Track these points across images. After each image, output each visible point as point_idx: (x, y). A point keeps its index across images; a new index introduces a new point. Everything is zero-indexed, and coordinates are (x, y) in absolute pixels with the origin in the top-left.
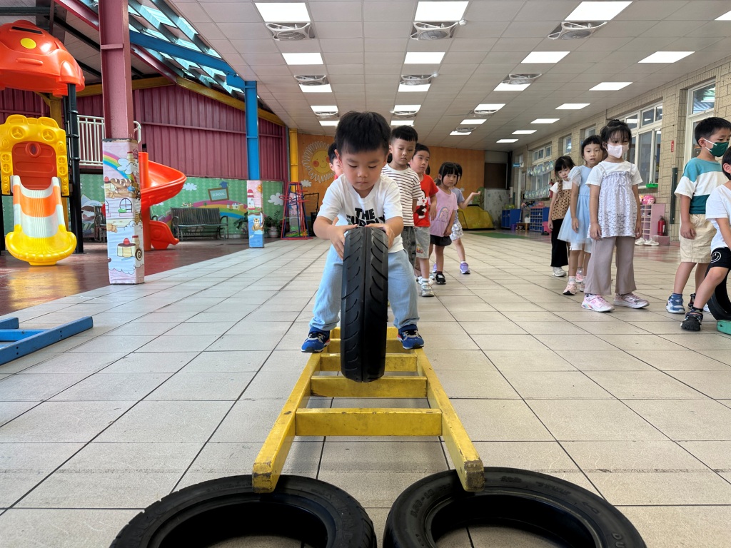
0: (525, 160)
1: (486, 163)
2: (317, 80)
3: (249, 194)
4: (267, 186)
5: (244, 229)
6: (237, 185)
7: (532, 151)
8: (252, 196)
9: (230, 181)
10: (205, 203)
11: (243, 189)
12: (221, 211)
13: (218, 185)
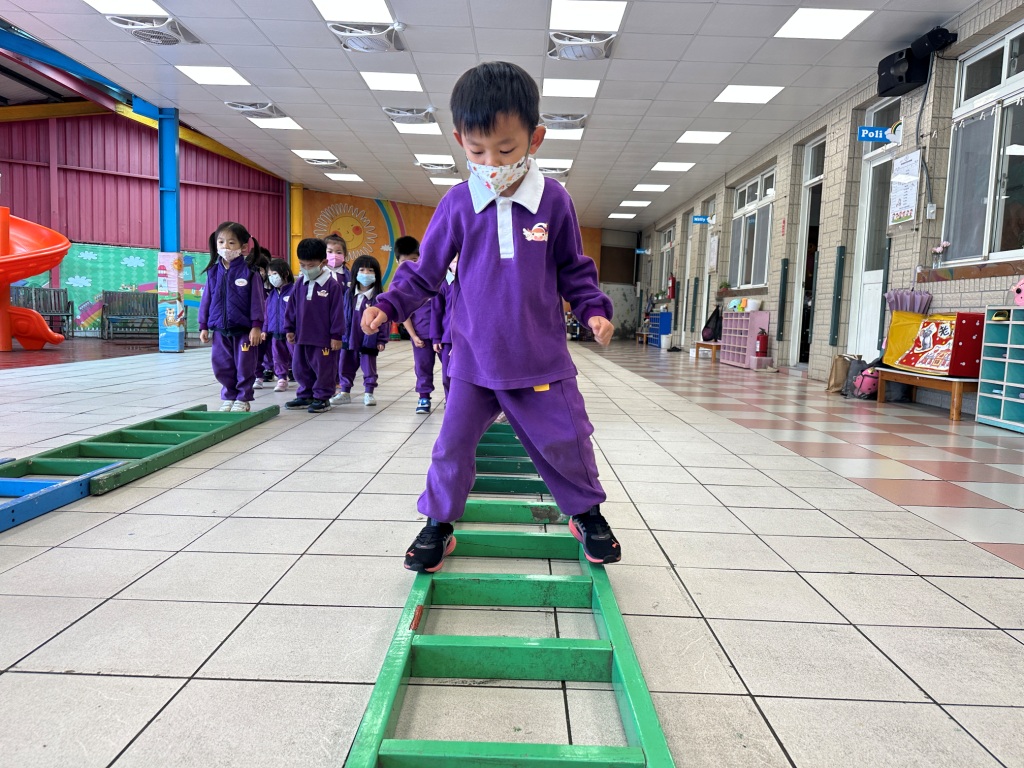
0: (652, 245)
1: (603, 248)
2: (259, 110)
3: (159, 272)
7: (660, 231)
8: (165, 275)
9: (197, 255)
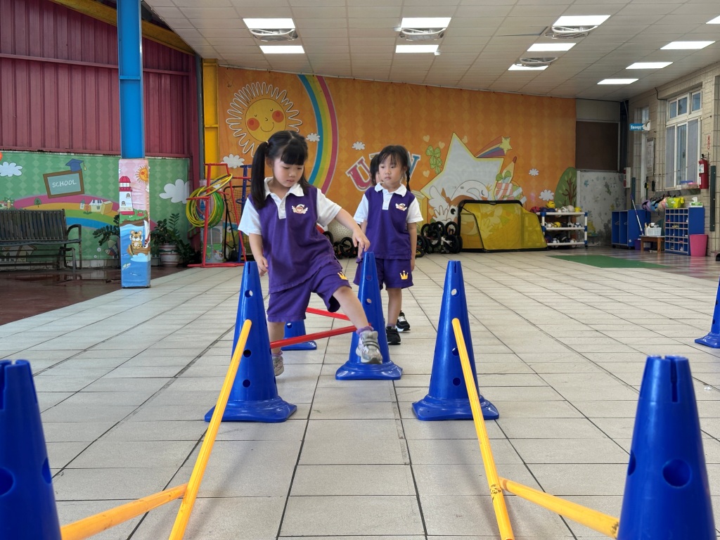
0: (652, 118)
1: (578, 123)
3: (122, 185)
4: (158, 169)
5: (112, 251)
6: (99, 165)
7: (665, 100)
8: (129, 189)
9: (87, 158)
10: (38, 201)
11: (111, 173)
12: (67, 215)
13: (63, 166)
